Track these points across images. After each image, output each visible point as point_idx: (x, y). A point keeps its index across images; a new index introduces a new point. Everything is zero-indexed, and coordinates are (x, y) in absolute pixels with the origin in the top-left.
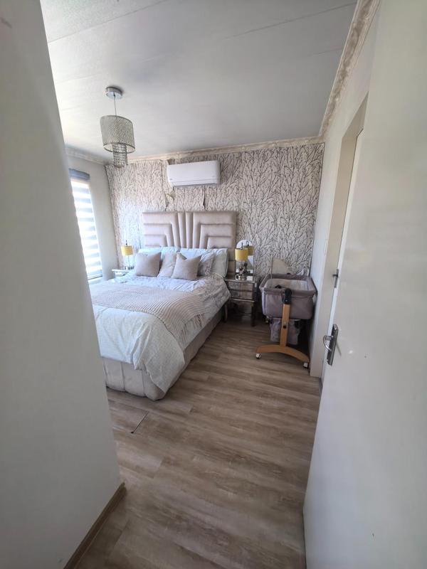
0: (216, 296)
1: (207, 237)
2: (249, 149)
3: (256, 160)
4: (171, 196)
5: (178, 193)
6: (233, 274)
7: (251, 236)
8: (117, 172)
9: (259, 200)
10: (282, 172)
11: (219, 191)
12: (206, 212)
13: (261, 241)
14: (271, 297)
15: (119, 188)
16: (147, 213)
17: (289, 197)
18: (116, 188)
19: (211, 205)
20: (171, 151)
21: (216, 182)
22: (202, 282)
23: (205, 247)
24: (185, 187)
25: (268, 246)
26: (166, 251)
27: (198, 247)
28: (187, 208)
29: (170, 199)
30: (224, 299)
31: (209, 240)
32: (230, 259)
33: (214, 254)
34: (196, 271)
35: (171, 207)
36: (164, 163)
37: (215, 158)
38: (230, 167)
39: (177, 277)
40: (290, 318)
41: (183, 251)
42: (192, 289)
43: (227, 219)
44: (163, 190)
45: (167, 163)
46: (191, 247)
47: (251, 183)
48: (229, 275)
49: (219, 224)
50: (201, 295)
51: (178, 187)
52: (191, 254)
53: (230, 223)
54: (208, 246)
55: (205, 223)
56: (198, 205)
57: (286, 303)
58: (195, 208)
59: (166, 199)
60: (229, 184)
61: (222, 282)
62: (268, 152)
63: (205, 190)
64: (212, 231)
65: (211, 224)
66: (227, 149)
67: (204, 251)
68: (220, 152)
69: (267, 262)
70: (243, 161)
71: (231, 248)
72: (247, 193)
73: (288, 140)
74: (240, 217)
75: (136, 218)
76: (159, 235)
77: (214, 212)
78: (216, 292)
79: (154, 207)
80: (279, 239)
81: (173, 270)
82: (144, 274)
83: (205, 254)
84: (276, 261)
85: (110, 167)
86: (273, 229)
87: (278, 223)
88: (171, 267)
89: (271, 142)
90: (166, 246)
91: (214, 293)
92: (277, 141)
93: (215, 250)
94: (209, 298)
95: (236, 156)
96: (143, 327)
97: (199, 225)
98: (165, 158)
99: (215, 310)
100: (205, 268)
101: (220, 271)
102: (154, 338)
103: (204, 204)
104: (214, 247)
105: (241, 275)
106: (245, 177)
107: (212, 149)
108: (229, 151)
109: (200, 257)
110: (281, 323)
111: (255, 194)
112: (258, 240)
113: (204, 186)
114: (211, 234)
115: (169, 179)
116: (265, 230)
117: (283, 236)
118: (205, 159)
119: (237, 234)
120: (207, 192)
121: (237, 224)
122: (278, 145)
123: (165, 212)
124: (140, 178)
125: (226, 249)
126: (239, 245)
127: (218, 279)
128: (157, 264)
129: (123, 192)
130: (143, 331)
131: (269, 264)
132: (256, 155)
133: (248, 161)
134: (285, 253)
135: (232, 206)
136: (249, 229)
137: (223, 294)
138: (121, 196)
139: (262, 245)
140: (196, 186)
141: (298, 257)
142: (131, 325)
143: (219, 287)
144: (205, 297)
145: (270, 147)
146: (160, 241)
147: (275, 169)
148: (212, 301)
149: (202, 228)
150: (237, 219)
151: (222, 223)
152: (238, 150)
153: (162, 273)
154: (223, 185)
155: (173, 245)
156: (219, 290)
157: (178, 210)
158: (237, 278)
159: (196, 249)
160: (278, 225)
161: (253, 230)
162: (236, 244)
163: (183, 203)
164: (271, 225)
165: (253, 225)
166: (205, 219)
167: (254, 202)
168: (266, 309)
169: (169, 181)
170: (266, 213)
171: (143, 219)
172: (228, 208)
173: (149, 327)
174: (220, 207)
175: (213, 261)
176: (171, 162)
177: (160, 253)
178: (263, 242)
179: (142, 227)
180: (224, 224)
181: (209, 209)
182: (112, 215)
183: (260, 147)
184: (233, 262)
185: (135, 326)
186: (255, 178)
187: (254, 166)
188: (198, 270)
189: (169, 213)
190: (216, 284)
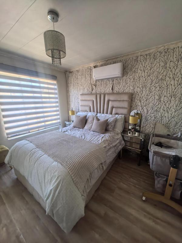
0: (116, 145)
1: (113, 108)
2: (143, 54)
3: (148, 60)
4: (95, 85)
5: (98, 83)
6: (127, 130)
7: (141, 108)
8: (70, 75)
9: (149, 85)
10: (168, 65)
11: (121, 81)
12: (113, 94)
13: (148, 111)
14: (159, 159)
15: (71, 83)
16: (82, 95)
17: (172, 83)
18: (70, 82)
19: (116, 89)
20: (95, 61)
21: (120, 75)
22: (107, 136)
23: (111, 113)
24: (102, 80)
25: (153, 115)
26: (90, 114)
27: (107, 113)
28: (103, 91)
29: (94, 87)
30: (120, 147)
31: (114, 110)
32: (126, 121)
33: (116, 118)
34: (105, 128)
35: (94, 92)
36: (92, 68)
37: (120, 61)
38: (130, 66)
39: (93, 131)
40: (176, 179)
41: (99, 115)
42: (100, 142)
43: (126, 98)
44: (91, 82)
45: (93, 67)
46: (103, 113)
47: (143, 75)
48: (125, 131)
49: (120, 101)
50: (105, 147)
51: (98, 80)
52: (103, 117)
53: (128, 100)
54: (113, 113)
55: (112, 100)
56: (109, 90)
57: (173, 167)
58: (107, 92)
59: (92, 87)
60: (128, 76)
61: (120, 136)
62: (158, 53)
63: (113, 81)
64: (116, 104)
65: (116, 101)
66: (128, 55)
67: (110, 116)
68: (124, 58)
69: (151, 125)
70: (139, 62)
71: (127, 115)
72: (140, 81)
73: (175, 42)
74: (134, 96)
75: (77, 97)
76: (87, 106)
77: (118, 93)
78: (115, 144)
79: (86, 91)
80: (161, 111)
81: (92, 125)
82: (77, 127)
83: (110, 118)
84: (158, 124)
85: (68, 73)
86: (157, 104)
87: (162, 99)
88: (91, 124)
89: (161, 46)
90: (90, 111)
91: (114, 144)
92: (165, 45)
93: (117, 116)
94: (110, 148)
95: (134, 59)
96: (57, 179)
97: (109, 101)
98: (92, 65)
99: (114, 155)
100: (110, 127)
101: (119, 128)
102: (62, 192)
103: (112, 89)
104: (116, 114)
105: (133, 132)
106: (139, 71)
107: (119, 56)
108: (130, 56)
109: (107, 120)
110: (166, 181)
111: (146, 82)
112: (145, 110)
113: (112, 79)
114: (115, 106)
115: (93, 76)
116: (151, 104)
117: (165, 109)
118: (114, 63)
119: (131, 107)
120: (114, 82)
121: (132, 100)
122: (166, 47)
123: (91, 94)
124: (80, 77)
125: (123, 116)
126: (132, 113)
127: (118, 134)
128: (84, 121)
129: (73, 84)
130: (56, 184)
131: (152, 126)
132: (148, 56)
133: (142, 61)
134: (165, 120)
135: (129, 89)
136: (139, 104)
137: (120, 144)
138: (71, 86)
139: (148, 114)
140: (108, 79)
141: (177, 123)
142: (51, 175)
143: (117, 139)
144: (108, 147)
145: (159, 50)
146: (87, 109)
147: (162, 64)
148: (113, 150)
149: (110, 103)
150: (132, 97)
151: (122, 99)
152: (136, 55)
153: (86, 127)
154: (125, 77)
155: (94, 111)
156: (118, 141)
157: (98, 93)
158: (130, 133)
159: (106, 114)
160: (162, 101)
161: (143, 104)
162: (130, 112)
163: (101, 89)
164: (156, 101)
165: (142, 101)
166: (112, 98)
167: (144, 86)
168: (154, 166)
169: (94, 77)
170: (153, 93)
171: (80, 98)
172: (127, 91)
173: (60, 180)
174: (121, 91)
175: (115, 122)
176: (95, 67)
177: (86, 116)
178: (150, 112)
179: (80, 101)
180: (123, 101)
181: (115, 92)
182: (67, 96)
183: (151, 51)
184: (128, 123)
185: (53, 176)
186: (146, 71)
187: (147, 64)
188: (105, 127)
189: (93, 94)
190: (116, 137)
